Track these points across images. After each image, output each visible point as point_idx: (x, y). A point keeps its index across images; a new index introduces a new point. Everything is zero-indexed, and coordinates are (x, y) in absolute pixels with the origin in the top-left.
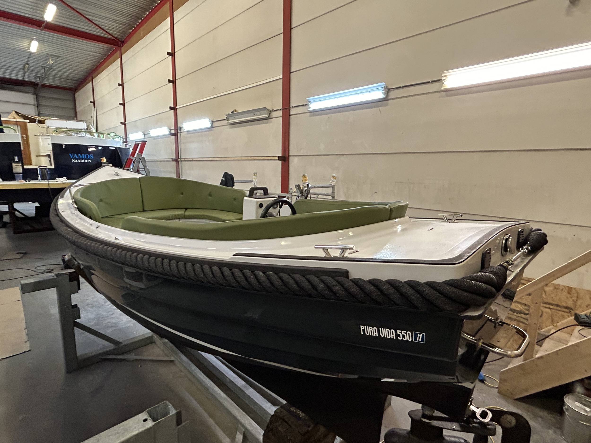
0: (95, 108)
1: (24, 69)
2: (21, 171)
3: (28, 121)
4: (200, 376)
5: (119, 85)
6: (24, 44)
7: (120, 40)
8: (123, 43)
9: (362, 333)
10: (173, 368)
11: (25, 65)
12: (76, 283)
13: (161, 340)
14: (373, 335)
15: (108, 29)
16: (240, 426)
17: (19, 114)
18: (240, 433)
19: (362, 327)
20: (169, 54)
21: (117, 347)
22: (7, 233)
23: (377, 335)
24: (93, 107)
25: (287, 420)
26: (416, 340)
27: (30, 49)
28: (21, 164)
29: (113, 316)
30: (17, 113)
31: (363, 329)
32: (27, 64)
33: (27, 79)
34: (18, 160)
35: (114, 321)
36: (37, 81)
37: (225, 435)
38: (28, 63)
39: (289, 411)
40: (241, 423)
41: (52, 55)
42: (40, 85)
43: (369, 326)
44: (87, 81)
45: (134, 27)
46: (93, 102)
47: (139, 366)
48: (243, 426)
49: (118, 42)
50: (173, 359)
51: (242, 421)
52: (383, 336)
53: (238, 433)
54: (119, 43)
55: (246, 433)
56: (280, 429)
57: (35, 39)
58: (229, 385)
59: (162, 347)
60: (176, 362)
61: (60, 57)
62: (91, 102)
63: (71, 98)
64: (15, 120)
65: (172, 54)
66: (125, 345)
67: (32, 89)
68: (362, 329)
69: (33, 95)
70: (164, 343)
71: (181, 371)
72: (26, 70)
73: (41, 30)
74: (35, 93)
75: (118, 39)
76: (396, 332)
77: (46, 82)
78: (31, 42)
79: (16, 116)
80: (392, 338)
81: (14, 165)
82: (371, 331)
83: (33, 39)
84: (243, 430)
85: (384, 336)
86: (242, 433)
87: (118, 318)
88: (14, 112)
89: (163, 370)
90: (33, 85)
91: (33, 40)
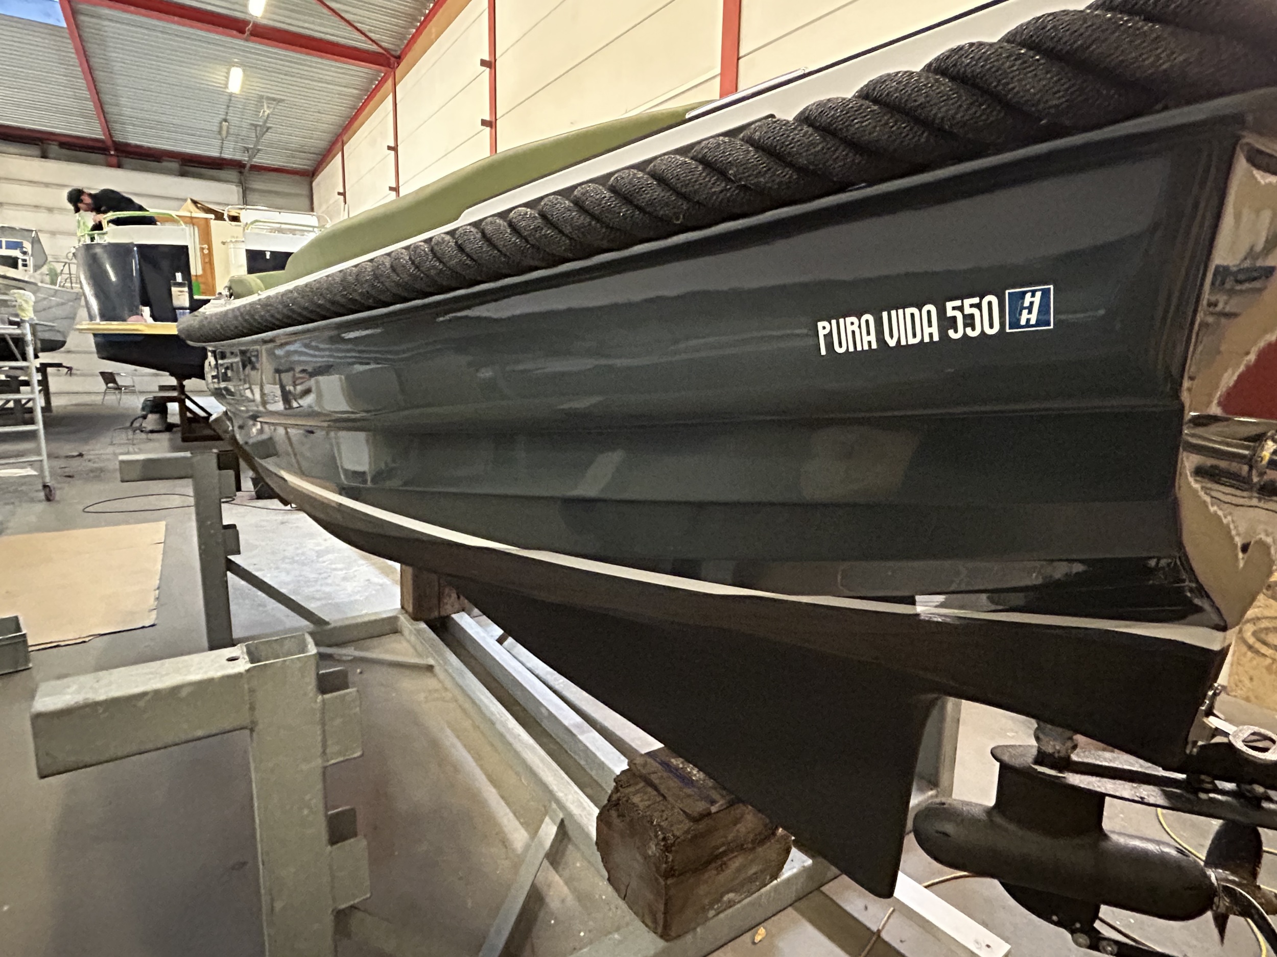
0: (346, 205)
1: (220, 133)
2: (187, 304)
3: (212, 216)
4: (482, 697)
5: (389, 148)
6: (214, 75)
7: (393, 53)
8: (399, 58)
9: (823, 352)
10: (430, 682)
11: (221, 123)
12: (231, 473)
13: (411, 625)
14: (859, 348)
15: (370, 31)
16: (554, 806)
17: (199, 205)
18: (553, 821)
19: (823, 328)
20: (483, 63)
21: (319, 629)
22: (171, 440)
23: (874, 346)
24: (343, 203)
25: (657, 782)
26: (1015, 324)
27: (230, 85)
28: (186, 289)
29: (329, 581)
30: (195, 202)
31: (825, 335)
32: (226, 120)
33: (227, 155)
34: (183, 279)
35: (327, 589)
36: (244, 158)
37: (517, 823)
38: (228, 117)
39: (666, 765)
40: (558, 802)
41: (268, 98)
42: (248, 166)
43: (844, 317)
44: (334, 152)
45: (419, 21)
46: (343, 194)
47: (359, 671)
48: (562, 806)
49: (389, 59)
50: (431, 662)
51: (560, 795)
52: (892, 343)
53: (547, 819)
54: (392, 59)
55: (566, 822)
56: (636, 799)
57: (237, 63)
58: (546, 724)
59: (413, 639)
60: (437, 669)
61: (283, 100)
62: (339, 194)
63: (305, 192)
64: (188, 214)
65: (490, 65)
66: (335, 628)
67: (233, 174)
68: (822, 333)
69: (237, 186)
70: (419, 632)
71: (446, 689)
72: (224, 133)
73: (246, 40)
74: (241, 183)
75: (389, 53)
76: (942, 312)
77: (260, 160)
78: (229, 70)
79: (192, 207)
80: (927, 340)
81: (174, 290)
82: (853, 332)
83: (233, 64)
84: (561, 816)
85: (899, 341)
86: (558, 821)
87: (338, 585)
88: (189, 201)
89: (409, 684)
90: (238, 166)
91: (234, 66)
